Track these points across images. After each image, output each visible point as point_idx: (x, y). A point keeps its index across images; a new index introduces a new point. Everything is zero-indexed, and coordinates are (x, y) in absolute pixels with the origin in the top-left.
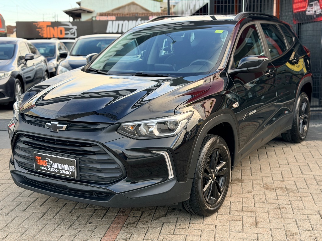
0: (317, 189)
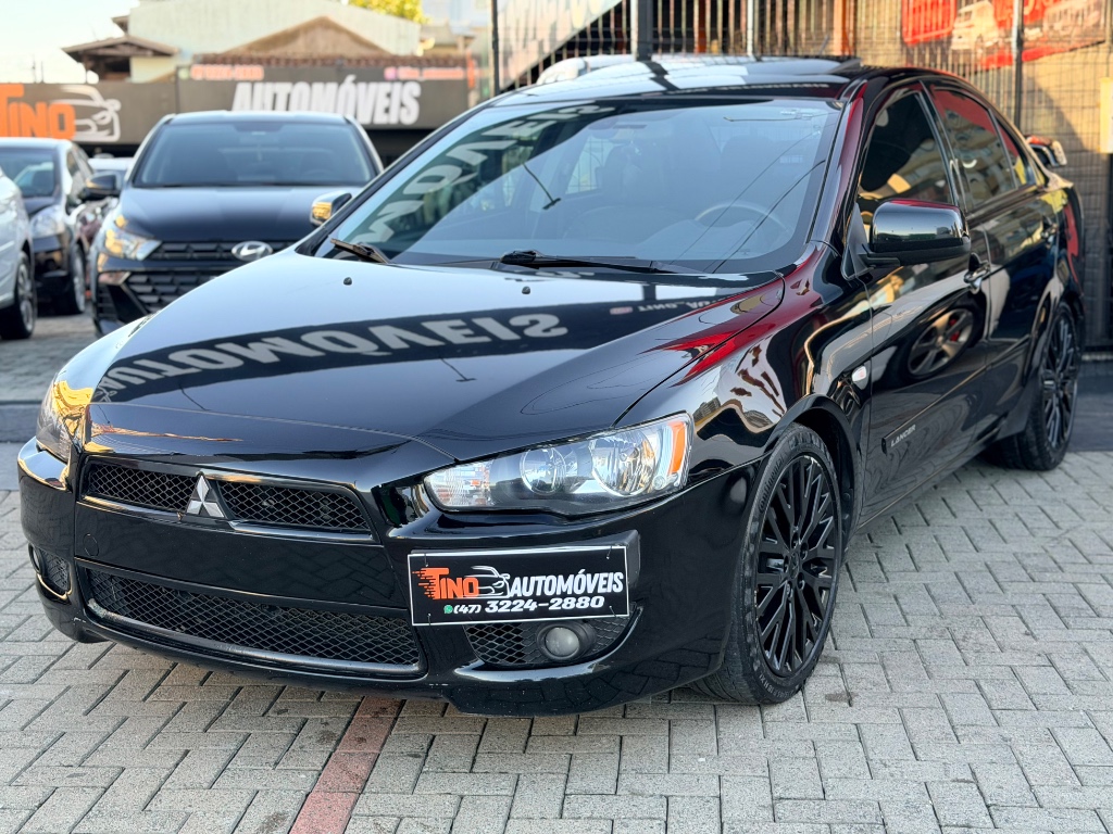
0: (1033, 593)
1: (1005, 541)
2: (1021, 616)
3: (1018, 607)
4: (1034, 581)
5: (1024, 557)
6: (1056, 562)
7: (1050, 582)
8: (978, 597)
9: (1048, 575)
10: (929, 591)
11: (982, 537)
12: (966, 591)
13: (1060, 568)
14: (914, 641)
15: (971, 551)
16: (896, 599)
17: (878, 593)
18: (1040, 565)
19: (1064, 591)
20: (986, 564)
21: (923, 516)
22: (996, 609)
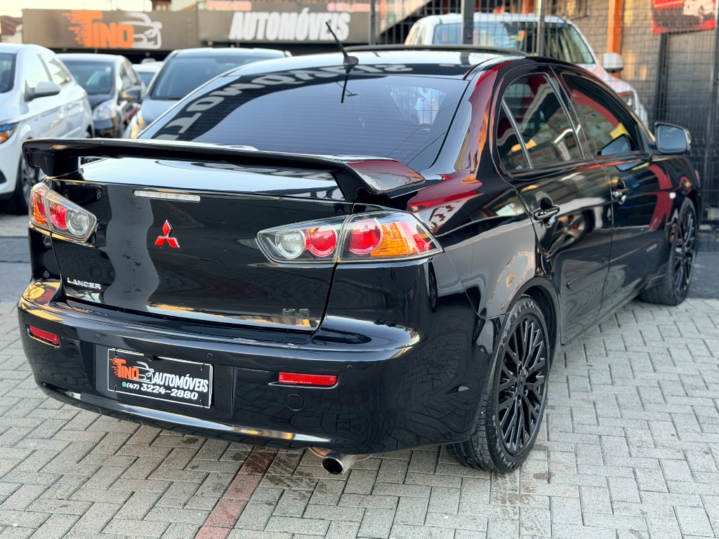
1: (675, 365)
2: (673, 422)
3: (673, 415)
4: (687, 396)
5: (685, 378)
6: (705, 382)
7: (698, 397)
8: (648, 406)
9: (697, 391)
10: (617, 399)
11: (660, 361)
12: (641, 401)
13: (707, 387)
14: (600, 436)
15: (651, 372)
16: (594, 404)
17: (583, 400)
18: (694, 384)
19: (706, 404)
20: (659, 382)
21: (624, 342)
22: (658, 416)
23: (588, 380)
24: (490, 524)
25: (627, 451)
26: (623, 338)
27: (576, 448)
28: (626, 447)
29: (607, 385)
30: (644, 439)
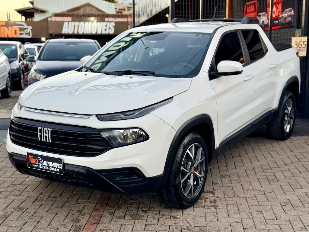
0: (263, 175)
1: (259, 161)
2: (259, 181)
3: (259, 179)
4: (264, 172)
5: (263, 166)
6: (270, 167)
8: (250, 176)
9: (268, 170)
10: (238, 174)
11: (253, 160)
12: (247, 174)
13: (271, 169)
14: (233, 187)
15: (250, 164)
16: (229, 176)
18: (266, 168)
19: (271, 175)
20: (253, 168)
21: (239, 154)
22: (254, 179)
23: (226, 168)
24: (195, 218)
25: (243, 192)
26: (238, 152)
27: (224, 192)
28: (243, 191)
29: (234, 169)
30: (249, 187)
